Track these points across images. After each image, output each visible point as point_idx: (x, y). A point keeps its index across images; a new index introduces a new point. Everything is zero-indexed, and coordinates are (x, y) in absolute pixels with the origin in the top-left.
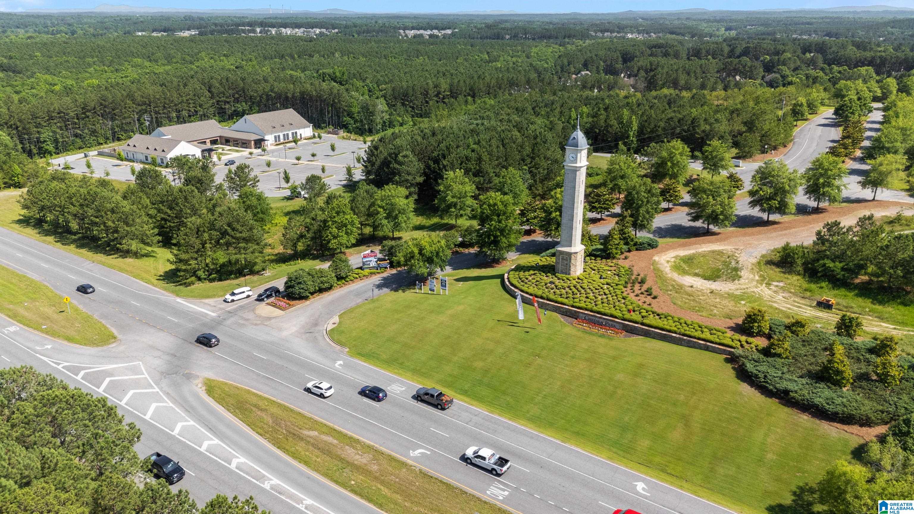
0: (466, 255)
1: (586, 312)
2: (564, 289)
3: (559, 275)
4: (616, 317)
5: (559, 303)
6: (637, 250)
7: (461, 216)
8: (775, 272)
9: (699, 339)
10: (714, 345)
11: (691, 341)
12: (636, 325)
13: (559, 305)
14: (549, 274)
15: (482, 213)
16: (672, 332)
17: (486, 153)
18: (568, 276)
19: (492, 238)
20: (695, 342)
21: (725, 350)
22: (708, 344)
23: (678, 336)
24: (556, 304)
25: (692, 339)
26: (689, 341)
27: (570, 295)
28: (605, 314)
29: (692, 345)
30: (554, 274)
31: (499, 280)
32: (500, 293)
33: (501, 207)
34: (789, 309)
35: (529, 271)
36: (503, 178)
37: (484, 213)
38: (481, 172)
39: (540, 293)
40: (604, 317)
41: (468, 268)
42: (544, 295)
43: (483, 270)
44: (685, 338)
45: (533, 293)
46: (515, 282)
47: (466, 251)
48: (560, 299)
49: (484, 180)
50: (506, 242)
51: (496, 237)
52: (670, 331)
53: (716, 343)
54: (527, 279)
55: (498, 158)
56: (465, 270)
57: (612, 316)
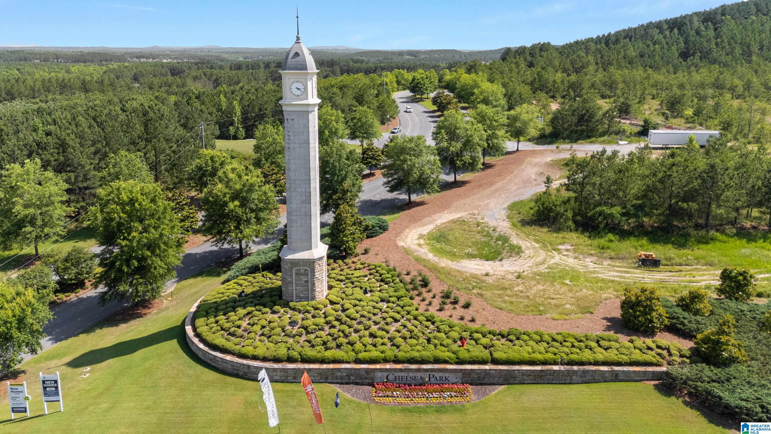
0: (73, 304)
1: (388, 366)
2: (322, 329)
3: (298, 305)
4: (445, 362)
5: (329, 363)
6: (368, 237)
7: (47, 236)
8: (543, 232)
9: (596, 363)
10: (626, 369)
11: (588, 371)
12: (487, 367)
13: (331, 366)
14: (277, 308)
15: (108, 220)
16: (550, 364)
17: (73, 136)
18: (313, 303)
19: (136, 264)
20: (595, 371)
21: (645, 372)
22: (616, 368)
23: (562, 368)
24: (325, 366)
25: (587, 368)
26: (584, 372)
27: (343, 340)
28: (423, 362)
29: (589, 377)
30: (286, 305)
31: (174, 343)
32: (191, 372)
33: (146, 203)
34: (621, 277)
35: (234, 309)
36: (114, 167)
37: (112, 220)
38: (68, 165)
39: (282, 351)
40: (424, 367)
41: (89, 330)
42: (295, 354)
43: (123, 326)
44: (575, 368)
45: (268, 354)
46: (219, 340)
47: (72, 297)
48: (329, 354)
49: (76, 177)
50: (163, 265)
51: (143, 259)
52: (544, 363)
53: (626, 364)
54: (239, 327)
55: (94, 143)
56: (82, 337)
57: (437, 361)
